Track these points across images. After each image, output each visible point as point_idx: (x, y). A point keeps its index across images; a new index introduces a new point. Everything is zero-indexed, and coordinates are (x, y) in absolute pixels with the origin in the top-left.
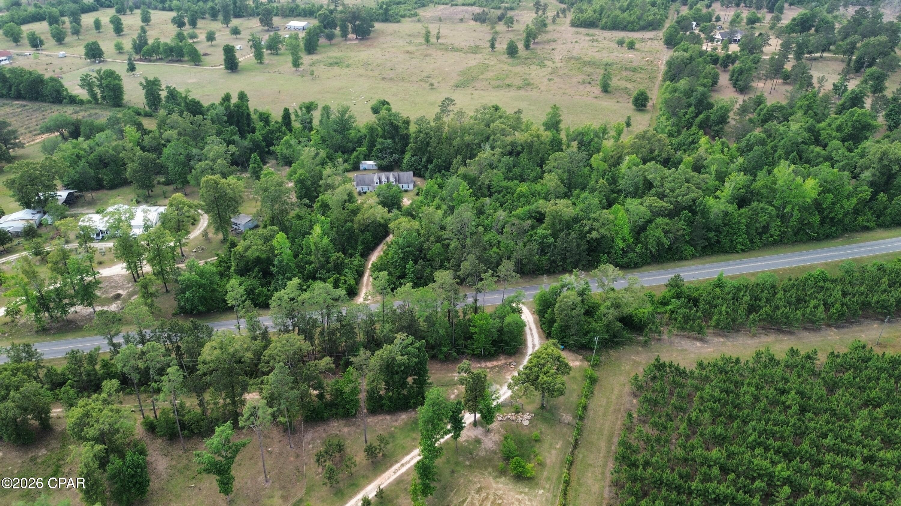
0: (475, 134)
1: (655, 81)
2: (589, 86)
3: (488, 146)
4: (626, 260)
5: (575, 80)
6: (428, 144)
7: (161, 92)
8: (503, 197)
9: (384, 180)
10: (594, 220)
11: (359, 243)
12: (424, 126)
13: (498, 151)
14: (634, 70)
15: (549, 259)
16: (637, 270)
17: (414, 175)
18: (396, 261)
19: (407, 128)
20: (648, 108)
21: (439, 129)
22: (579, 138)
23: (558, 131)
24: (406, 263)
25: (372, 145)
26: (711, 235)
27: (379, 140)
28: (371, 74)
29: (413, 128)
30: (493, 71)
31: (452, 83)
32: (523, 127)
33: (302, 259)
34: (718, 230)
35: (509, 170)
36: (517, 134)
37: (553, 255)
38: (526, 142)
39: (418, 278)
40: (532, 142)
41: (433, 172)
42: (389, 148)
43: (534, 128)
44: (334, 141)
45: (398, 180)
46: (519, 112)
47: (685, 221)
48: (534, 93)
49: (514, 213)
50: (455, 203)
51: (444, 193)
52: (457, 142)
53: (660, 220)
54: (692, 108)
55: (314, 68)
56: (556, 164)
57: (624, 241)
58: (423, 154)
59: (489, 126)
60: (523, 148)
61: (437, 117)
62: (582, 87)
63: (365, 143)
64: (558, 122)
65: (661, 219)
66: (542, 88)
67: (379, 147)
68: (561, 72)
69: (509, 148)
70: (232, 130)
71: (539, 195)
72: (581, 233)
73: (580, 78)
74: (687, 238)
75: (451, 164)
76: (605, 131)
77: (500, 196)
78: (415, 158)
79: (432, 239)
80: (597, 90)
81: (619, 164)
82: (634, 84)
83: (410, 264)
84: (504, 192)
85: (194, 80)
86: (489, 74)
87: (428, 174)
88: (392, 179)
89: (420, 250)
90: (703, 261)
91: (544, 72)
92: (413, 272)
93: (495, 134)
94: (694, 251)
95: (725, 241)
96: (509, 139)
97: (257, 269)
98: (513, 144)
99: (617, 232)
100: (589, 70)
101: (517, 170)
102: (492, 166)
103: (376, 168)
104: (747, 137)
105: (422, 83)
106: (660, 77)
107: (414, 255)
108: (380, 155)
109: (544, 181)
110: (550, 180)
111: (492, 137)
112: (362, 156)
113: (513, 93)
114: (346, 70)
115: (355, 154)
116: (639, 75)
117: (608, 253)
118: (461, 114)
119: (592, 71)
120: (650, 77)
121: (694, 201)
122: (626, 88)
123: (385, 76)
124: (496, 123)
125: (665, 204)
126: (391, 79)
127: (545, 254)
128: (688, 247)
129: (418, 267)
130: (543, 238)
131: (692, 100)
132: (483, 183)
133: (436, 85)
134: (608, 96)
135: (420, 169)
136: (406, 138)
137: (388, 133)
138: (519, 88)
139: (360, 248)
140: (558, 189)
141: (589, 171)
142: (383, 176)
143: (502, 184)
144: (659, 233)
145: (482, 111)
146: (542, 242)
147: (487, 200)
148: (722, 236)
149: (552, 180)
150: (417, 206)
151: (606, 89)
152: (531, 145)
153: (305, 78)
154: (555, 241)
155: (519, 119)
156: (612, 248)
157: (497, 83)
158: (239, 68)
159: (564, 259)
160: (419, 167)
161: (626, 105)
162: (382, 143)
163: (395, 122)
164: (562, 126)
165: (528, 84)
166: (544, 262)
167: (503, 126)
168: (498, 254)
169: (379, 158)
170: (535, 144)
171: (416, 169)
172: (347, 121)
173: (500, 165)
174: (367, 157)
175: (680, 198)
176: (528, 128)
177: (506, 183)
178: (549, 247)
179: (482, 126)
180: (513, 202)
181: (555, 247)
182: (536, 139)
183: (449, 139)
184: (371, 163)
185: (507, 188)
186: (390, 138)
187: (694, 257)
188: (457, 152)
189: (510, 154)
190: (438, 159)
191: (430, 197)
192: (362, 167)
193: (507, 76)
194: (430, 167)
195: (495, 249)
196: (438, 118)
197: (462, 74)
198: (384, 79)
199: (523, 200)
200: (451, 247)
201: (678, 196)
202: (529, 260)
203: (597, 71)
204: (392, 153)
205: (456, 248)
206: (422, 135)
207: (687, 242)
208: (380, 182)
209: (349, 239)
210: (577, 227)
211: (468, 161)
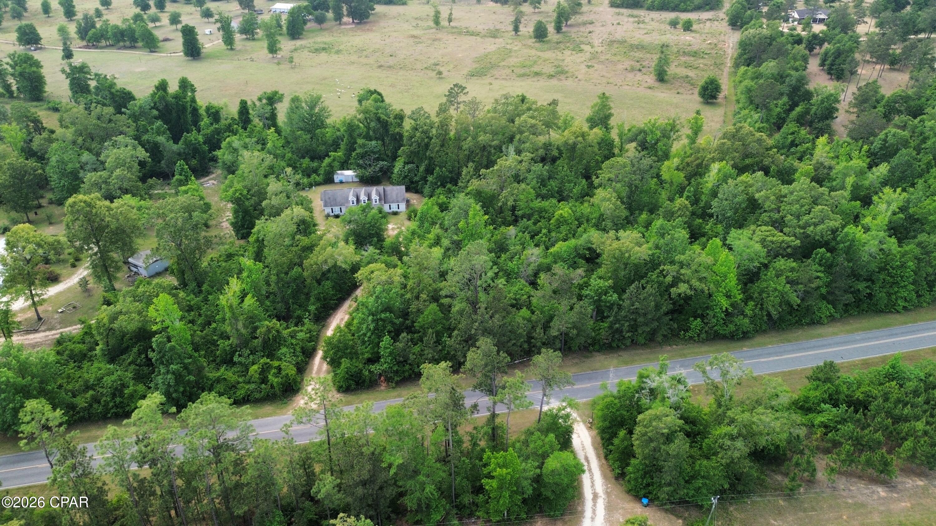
0: (494, 133)
1: (722, 67)
2: (639, 74)
3: (511, 149)
4: (732, 327)
5: (620, 67)
6: (427, 146)
7: (90, 82)
8: (535, 224)
9: (363, 197)
10: (682, 265)
11: (312, 299)
12: (421, 122)
13: (527, 156)
14: (695, 54)
15: (610, 327)
16: (747, 343)
17: (408, 190)
18: (365, 335)
19: (400, 125)
20: (719, 100)
21: (444, 125)
22: (639, 138)
23: (607, 128)
24: (380, 337)
25: (351, 148)
26: (861, 286)
27: (360, 141)
28: (363, 60)
29: (407, 125)
30: (517, 57)
31: (465, 72)
32: (560, 123)
33: (215, 329)
34: (870, 279)
35: (543, 182)
36: (552, 133)
37: (617, 321)
38: (566, 143)
39: (399, 363)
40: (575, 144)
41: (434, 187)
42: (375, 153)
43: (576, 123)
44: (300, 143)
45: (384, 198)
46: (554, 103)
47: (820, 265)
48: (569, 83)
49: (552, 250)
50: (461, 237)
51: (448, 218)
52: (467, 144)
53: (781, 263)
54: (785, 99)
55: (295, 55)
56: (612, 176)
57: (728, 297)
58: (421, 161)
59: (513, 121)
60: (561, 153)
61: (440, 109)
62: (630, 76)
63: (343, 146)
64: (608, 117)
65: (782, 261)
66: (579, 77)
67: (359, 151)
68: (603, 58)
69: (541, 152)
70: (158, 128)
71: (588, 221)
72: (660, 284)
73: (627, 64)
74: (824, 291)
75: (459, 174)
76: (673, 128)
77: (530, 223)
78: (410, 166)
79: (424, 296)
80: (651, 79)
81: (702, 175)
82: (696, 72)
83: (386, 339)
84: (536, 216)
85: (144, 69)
86: (512, 61)
87: (427, 190)
88: (374, 196)
89: (405, 314)
90: (848, 327)
91: (579, 58)
92: (391, 354)
93: (521, 133)
94: (833, 310)
95: (881, 296)
96: (542, 139)
97: (135, 350)
98: (547, 146)
99: (718, 284)
100: (638, 55)
101: (553, 184)
102: (518, 179)
103: (356, 180)
104: (882, 136)
105: (428, 72)
106: (729, 63)
107: (393, 324)
108: (361, 162)
109: (595, 200)
110: (604, 199)
111: (518, 137)
112: (336, 164)
113: (542, 83)
114: (335, 57)
115: (327, 161)
116: (701, 61)
117: (702, 317)
118: (474, 105)
119: (641, 56)
120: (715, 64)
121: (834, 231)
122: (687, 77)
123: (383, 63)
124: (523, 117)
125: (786, 238)
126: (390, 67)
127: (603, 318)
128: (824, 304)
129: (400, 345)
130: (600, 295)
131: (785, 88)
132: (505, 204)
133: (445, 74)
134: (664, 86)
135: (417, 182)
136: (398, 139)
137: (374, 131)
138: (551, 76)
139: (312, 308)
140: (617, 213)
141: (656, 184)
142: (363, 192)
143: (532, 205)
144: (781, 285)
145: (503, 101)
146: (600, 300)
147: (512, 230)
148: (877, 287)
149: (609, 200)
150: (406, 238)
151: (661, 77)
152: (573, 148)
153: (282, 67)
154: (620, 299)
155: (554, 113)
156: (707, 308)
157: (522, 71)
158: (202, 55)
159: (634, 328)
160: (416, 179)
161: (690, 97)
162: (364, 146)
163: (383, 117)
164: (612, 122)
165: (562, 72)
166: (603, 332)
167: (533, 121)
168: (529, 320)
169: (360, 166)
170: (579, 146)
171: (412, 182)
172: (318, 116)
173: (530, 176)
174: (344, 166)
175: (811, 228)
176: (567, 124)
177: (538, 204)
178: (610, 308)
179: (503, 121)
180: (549, 231)
181: (620, 307)
182: (580, 139)
183: (458, 139)
184: (349, 174)
185: (541, 211)
186: (377, 139)
187: (832, 319)
188: (469, 158)
189: (543, 160)
190: (441, 167)
191: (426, 225)
192: (337, 178)
193: (535, 62)
194: (430, 178)
195: (524, 312)
196: (443, 110)
197: (478, 60)
198: (380, 66)
199: (564, 229)
200: (455, 309)
201: (807, 225)
202: (579, 330)
203: (648, 55)
204: (378, 159)
205: (461, 312)
206: (418, 134)
207: (823, 297)
208: (358, 200)
209: (295, 294)
210: (654, 276)
211: (483, 171)
